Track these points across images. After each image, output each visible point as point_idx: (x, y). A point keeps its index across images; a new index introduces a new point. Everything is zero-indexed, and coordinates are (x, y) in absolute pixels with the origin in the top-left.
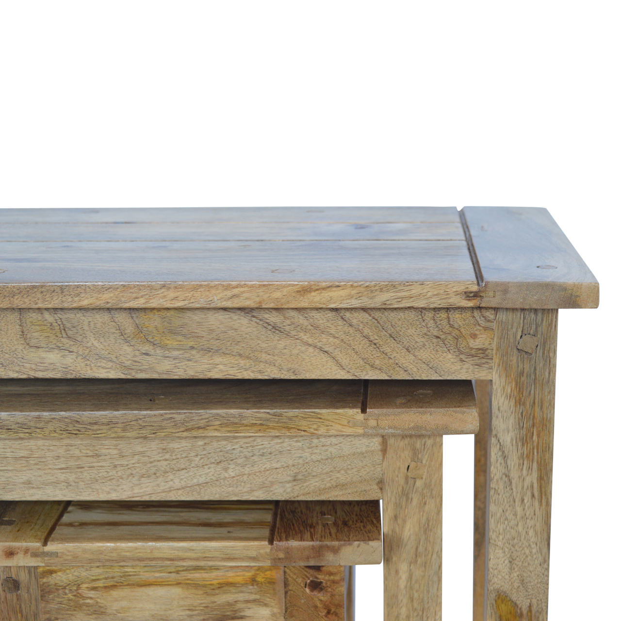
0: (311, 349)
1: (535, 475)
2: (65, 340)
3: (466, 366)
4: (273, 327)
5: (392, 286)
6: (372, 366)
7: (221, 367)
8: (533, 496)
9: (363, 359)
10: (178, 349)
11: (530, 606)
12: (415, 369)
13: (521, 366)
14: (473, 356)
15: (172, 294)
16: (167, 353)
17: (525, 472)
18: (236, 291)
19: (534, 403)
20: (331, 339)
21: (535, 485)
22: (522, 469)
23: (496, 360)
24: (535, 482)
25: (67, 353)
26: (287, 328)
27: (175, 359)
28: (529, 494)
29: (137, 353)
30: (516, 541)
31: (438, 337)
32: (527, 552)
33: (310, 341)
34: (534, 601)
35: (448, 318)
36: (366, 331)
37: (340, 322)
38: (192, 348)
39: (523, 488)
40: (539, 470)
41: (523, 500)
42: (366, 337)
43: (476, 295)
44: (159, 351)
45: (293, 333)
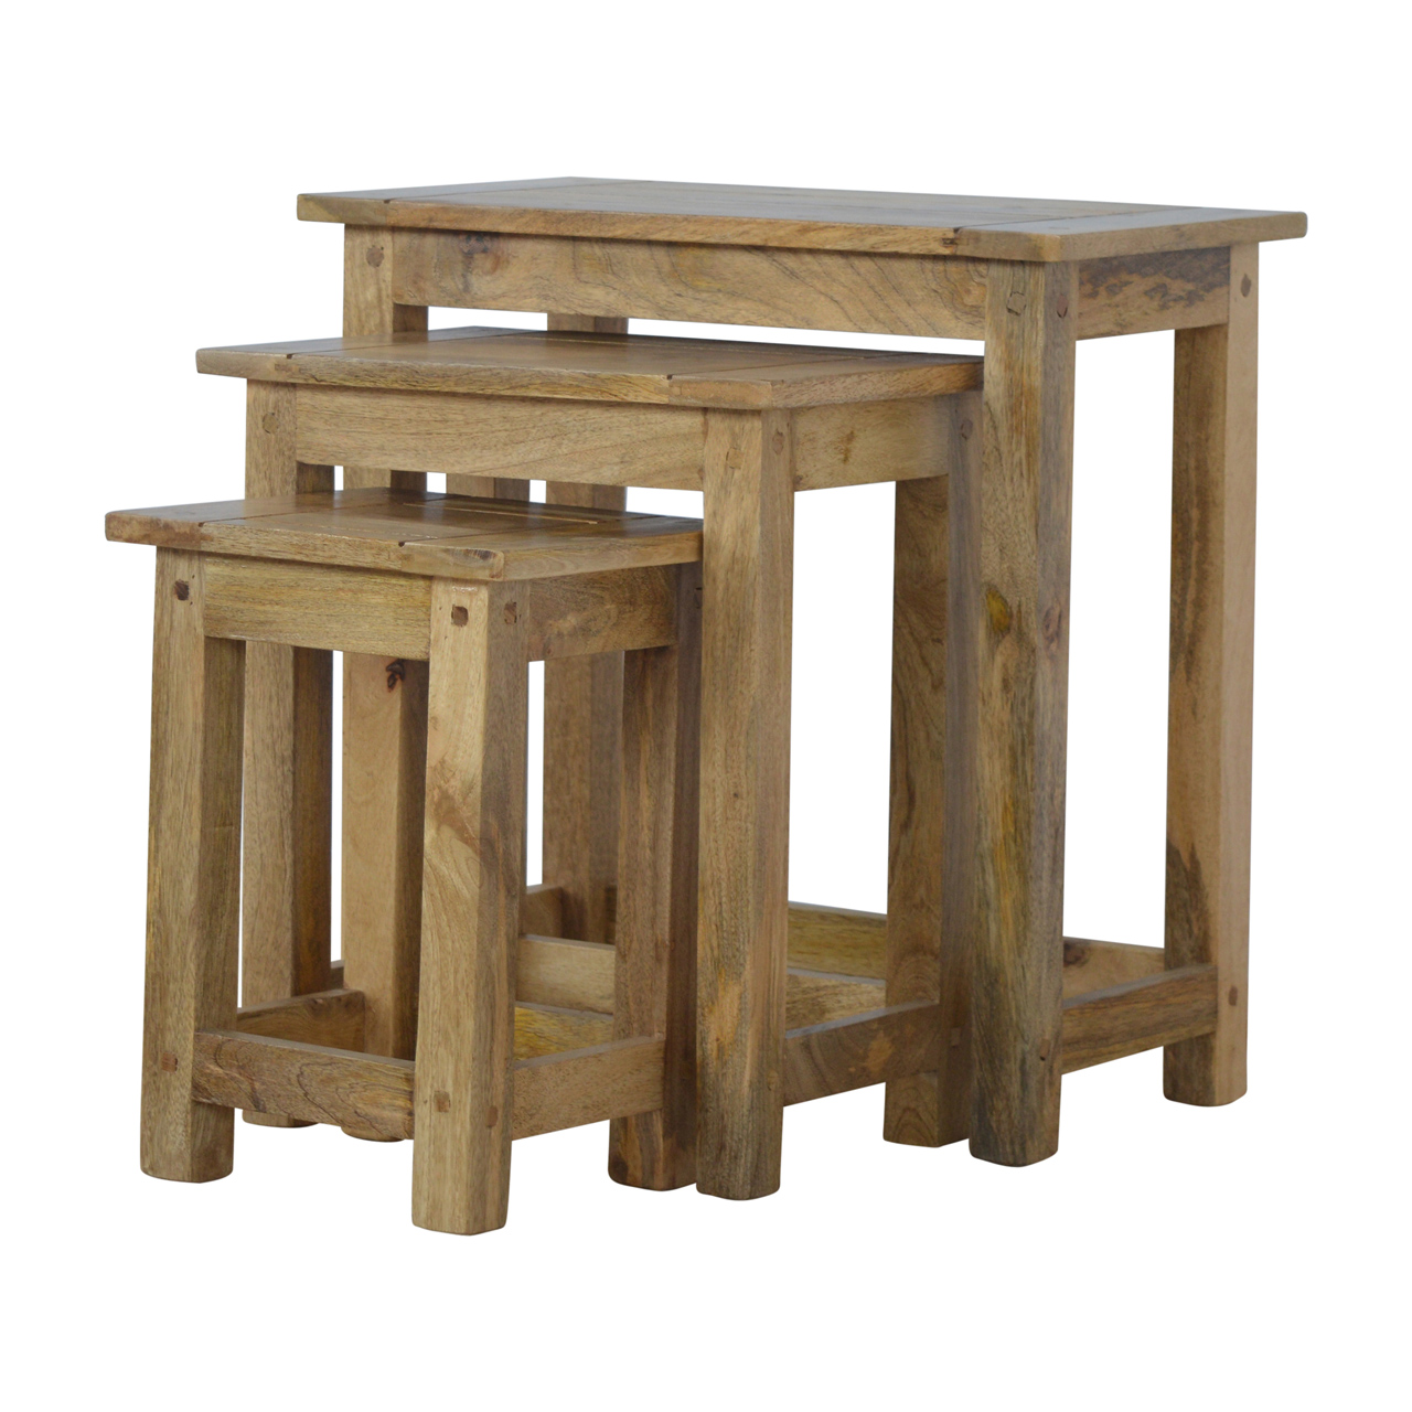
0: (823, 298)
1: (1023, 450)
2: (610, 276)
3: (960, 324)
4: (792, 273)
5: (879, 230)
6: (876, 320)
7: (743, 312)
8: (1022, 474)
9: (869, 311)
10: (708, 292)
11: (1019, 606)
12: (915, 325)
13: (1010, 326)
14: (966, 313)
15: (692, 228)
16: (697, 296)
18: (746, 227)
20: (841, 288)
21: (1024, 462)
22: (1011, 444)
23: (988, 319)
24: (1023, 457)
25: (611, 290)
26: (803, 274)
27: (704, 301)
28: (1018, 471)
29: (671, 293)
30: (1005, 526)
31: (936, 291)
32: (1017, 540)
33: (823, 289)
34: (1023, 599)
35: (945, 271)
36: (873, 281)
37: (850, 270)
38: (719, 291)
39: (1012, 463)
41: (1012, 479)
42: (872, 287)
43: (952, 242)
44: (690, 292)
45: (808, 280)
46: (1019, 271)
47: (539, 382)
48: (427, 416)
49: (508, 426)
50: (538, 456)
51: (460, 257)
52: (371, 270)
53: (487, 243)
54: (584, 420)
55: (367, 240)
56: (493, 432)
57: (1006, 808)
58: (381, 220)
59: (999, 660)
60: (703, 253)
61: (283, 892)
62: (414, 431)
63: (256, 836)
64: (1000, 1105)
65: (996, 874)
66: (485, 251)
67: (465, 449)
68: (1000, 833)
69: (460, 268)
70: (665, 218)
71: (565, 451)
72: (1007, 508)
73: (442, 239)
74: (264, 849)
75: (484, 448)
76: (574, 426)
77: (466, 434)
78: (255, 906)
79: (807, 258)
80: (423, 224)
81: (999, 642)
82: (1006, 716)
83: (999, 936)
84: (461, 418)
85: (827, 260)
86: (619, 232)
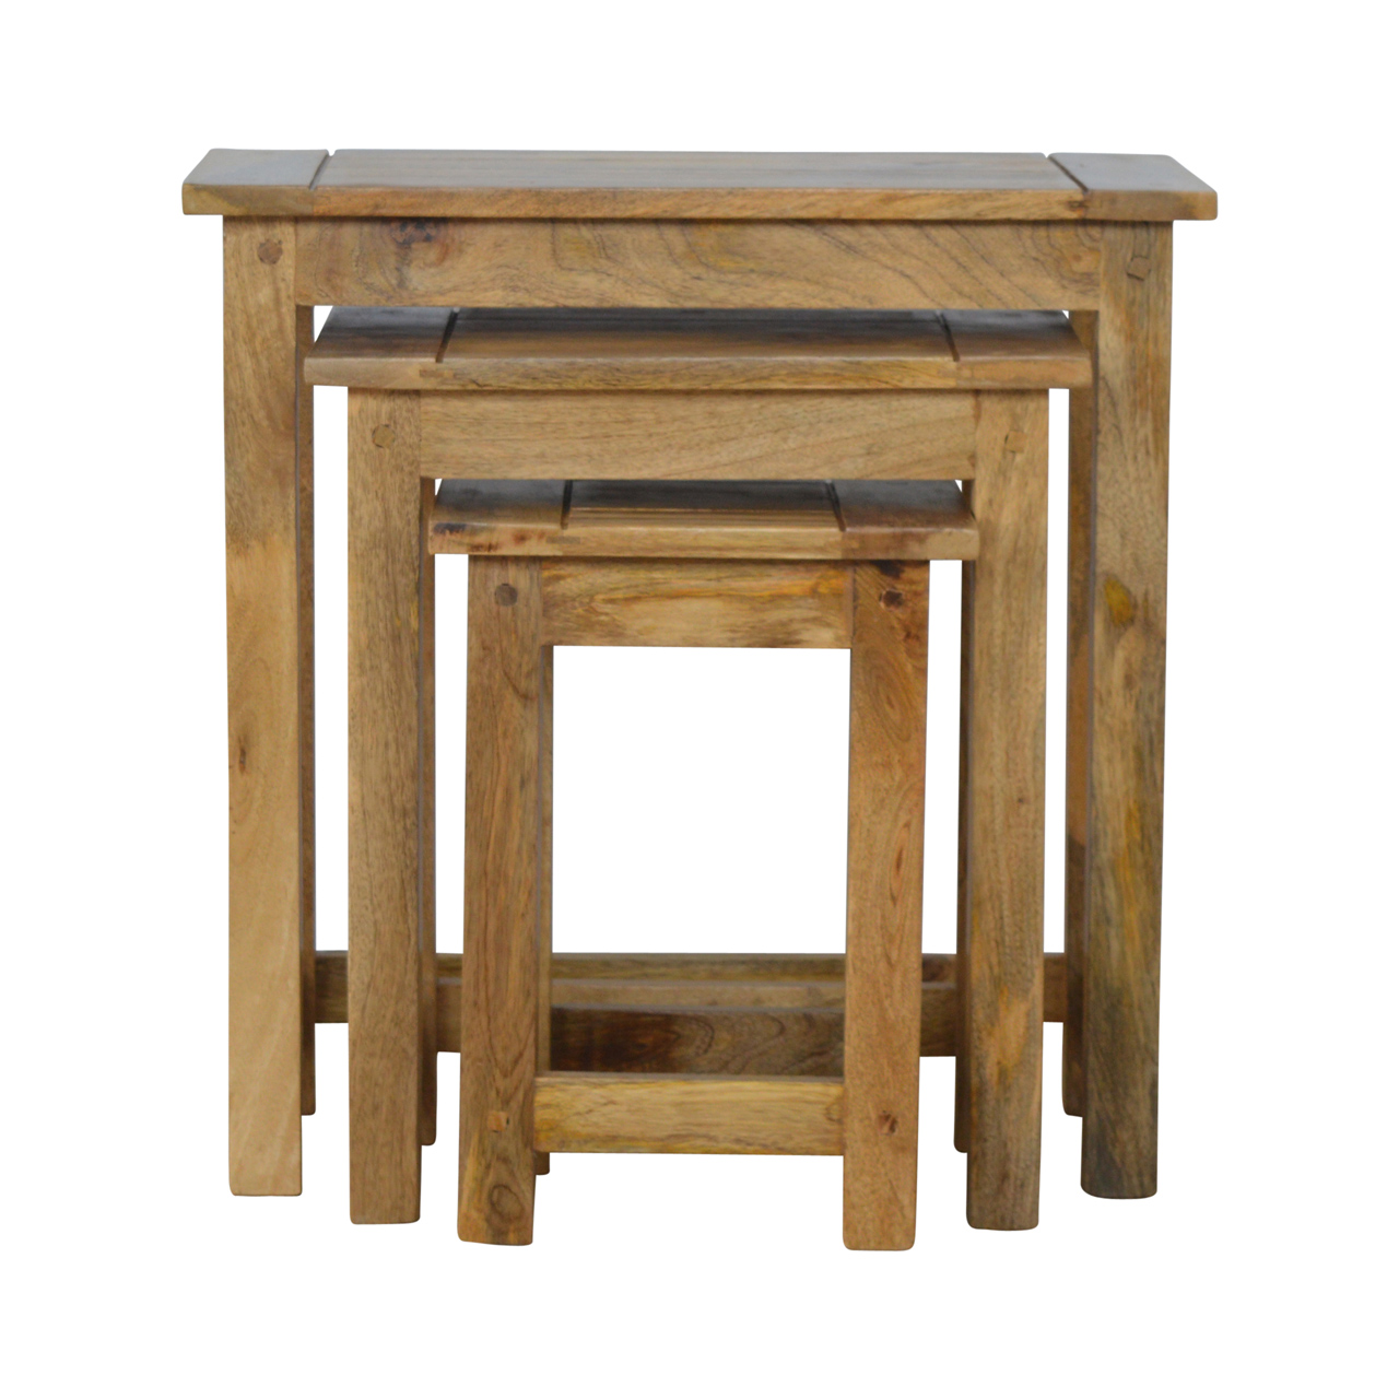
0: (890, 273)
1: (1149, 426)
2: (603, 262)
3: (1069, 293)
4: (848, 247)
5: (987, 195)
6: (961, 295)
7: (785, 294)
8: (1148, 452)
9: (950, 285)
10: (736, 273)
11: (1146, 594)
12: (1011, 299)
13: (1132, 295)
14: (1076, 281)
15: (739, 202)
16: (722, 277)
17: (1138, 422)
18: (812, 199)
19: (1147, 339)
20: (914, 261)
21: (1151, 439)
22: (1134, 420)
23: (1103, 287)
24: (1150, 435)
25: (604, 276)
26: (863, 248)
27: (731, 284)
28: (1143, 450)
29: (687, 277)
30: (1128, 510)
31: (1036, 259)
32: (1142, 523)
33: (889, 263)
34: (1151, 587)
35: (1048, 237)
36: (955, 251)
37: (925, 241)
38: (752, 271)
39: (1135, 442)
40: (1155, 420)
41: (1135, 458)
42: (954, 259)
43: (1081, 205)
44: (713, 275)
45: (870, 254)
46: (1142, 234)
47: (784, 372)
48: (605, 417)
49: (715, 422)
50: (755, 453)
51: (392, 248)
52: (266, 267)
53: (431, 230)
54: (818, 410)
55: (259, 233)
56: (694, 430)
57: (1130, 815)
58: (307, 209)
59: (1120, 654)
60: (730, 229)
61: (407, 960)
62: (586, 434)
63: (367, 902)
64: (1125, 1136)
65: (1118, 887)
66: (428, 239)
67: (657, 450)
68: (1123, 842)
69: (392, 261)
70: (703, 193)
71: (793, 446)
72: (1129, 489)
73: (367, 228)
74: (379, 915)
75: (682, 448)
76: (805, 417)
77: (658, 434)
78: (366, 980)
79: (870, 230)
80: (365, 212)
81: (1120, 636)
82: (1129, 715)
83: (1123, 954)
84: (651, 416)
85: (895, 231)
86: (640, 211)
